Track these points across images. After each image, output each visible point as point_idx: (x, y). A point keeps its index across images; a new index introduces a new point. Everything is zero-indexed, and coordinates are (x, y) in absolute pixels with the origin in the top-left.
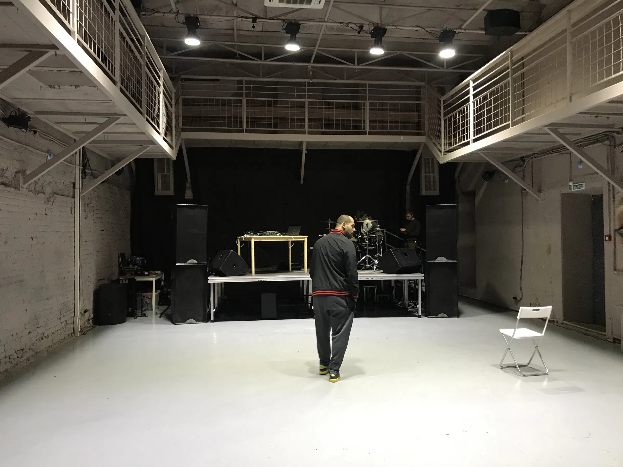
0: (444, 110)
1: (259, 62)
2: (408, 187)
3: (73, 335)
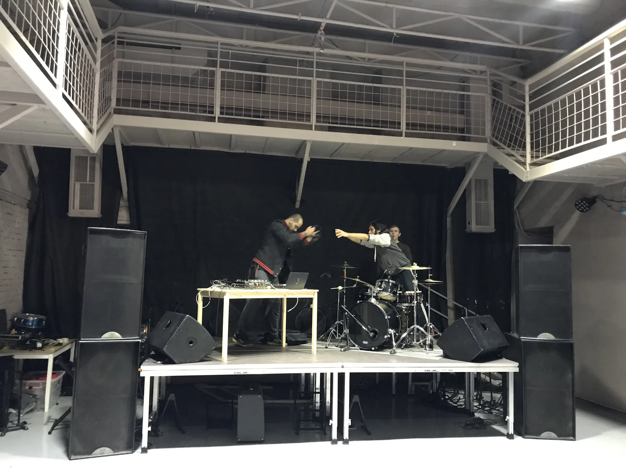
0: (530, 101)
2: (449, 219)
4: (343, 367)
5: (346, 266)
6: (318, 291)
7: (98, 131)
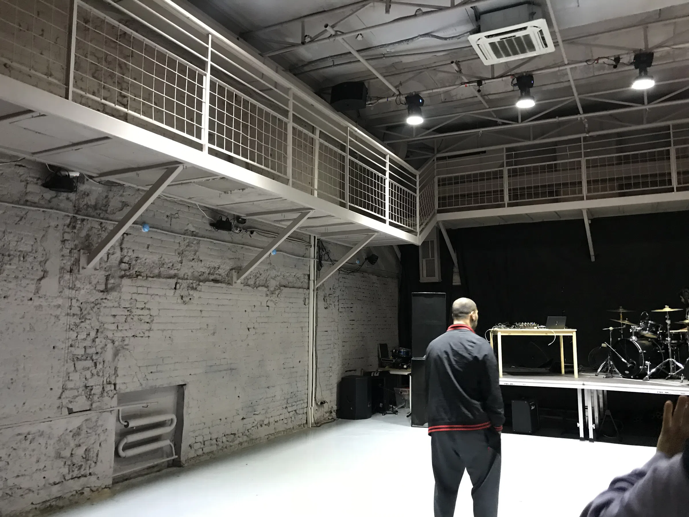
1: (515, 125)
3: (306, 425)
4: (583, 384)
5: (621, 310)
6: (576, 330)
7: (421, 232)
